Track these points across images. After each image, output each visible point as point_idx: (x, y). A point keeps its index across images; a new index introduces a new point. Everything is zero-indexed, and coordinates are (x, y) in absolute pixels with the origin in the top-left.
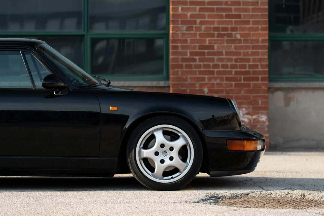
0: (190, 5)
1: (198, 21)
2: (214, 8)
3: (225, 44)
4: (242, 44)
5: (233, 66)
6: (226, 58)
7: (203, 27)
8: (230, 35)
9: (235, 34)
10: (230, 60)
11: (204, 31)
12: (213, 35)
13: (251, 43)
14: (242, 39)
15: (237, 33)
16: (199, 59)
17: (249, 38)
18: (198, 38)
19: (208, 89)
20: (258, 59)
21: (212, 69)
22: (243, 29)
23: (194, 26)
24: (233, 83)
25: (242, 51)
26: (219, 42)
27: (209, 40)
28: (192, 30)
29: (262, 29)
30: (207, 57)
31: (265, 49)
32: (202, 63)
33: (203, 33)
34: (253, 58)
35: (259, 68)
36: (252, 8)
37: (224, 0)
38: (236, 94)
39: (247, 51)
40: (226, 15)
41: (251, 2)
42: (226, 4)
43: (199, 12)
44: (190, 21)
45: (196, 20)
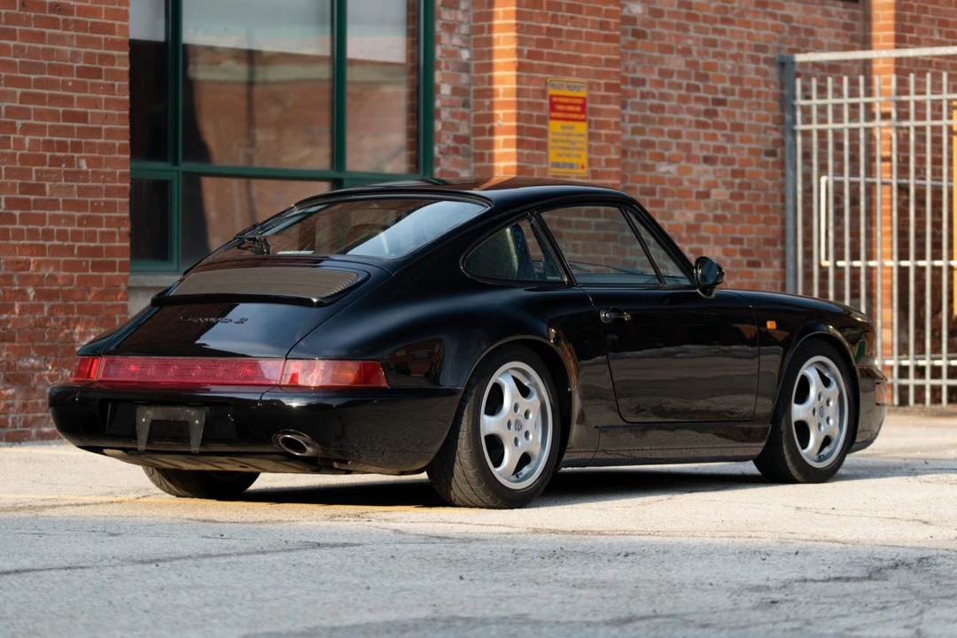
0: (6, 86)
1: (19, 123)
2: (44, 95)
3: (63, 183)
4: (90, 184)
5: (77, 236)
6: (64, 216)
7: (27, 139)
8: (70, 161)
9: (79, 158)
10: (70, 220)
11: (29, 150)
12: (41, 160)
13: (104, 181)
14: (90, 170)
15: (82, 157)
16: (21, 215)
17: (100, 170)
18: (18, 165)
19: (35, 290)
20: (115, 217)
21: (41, 242)
22: (91, 147)
23: (12, 136)
24: (76, 274)
25: (90, 200)
26: (54, 176)
27: (37, 171)
28: (9, 148)
29: (122, 151)
30: (33, 211)
31: (125, 197)
32: (24, 227)
33: (28, 155)
34: (107, 217)
35: (115, 241)
36: (106, 100)
37: (61, 78)
38: (79, 303)
39: (98, 199)
40: (64, 112)
41: (104, 85)
42: (64, 86)
43: (21, 103)
44: (5, 123)
45: (15, 123)
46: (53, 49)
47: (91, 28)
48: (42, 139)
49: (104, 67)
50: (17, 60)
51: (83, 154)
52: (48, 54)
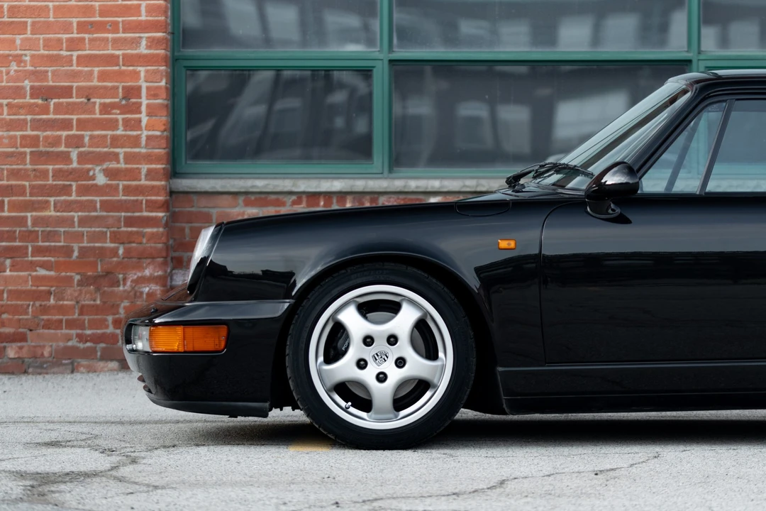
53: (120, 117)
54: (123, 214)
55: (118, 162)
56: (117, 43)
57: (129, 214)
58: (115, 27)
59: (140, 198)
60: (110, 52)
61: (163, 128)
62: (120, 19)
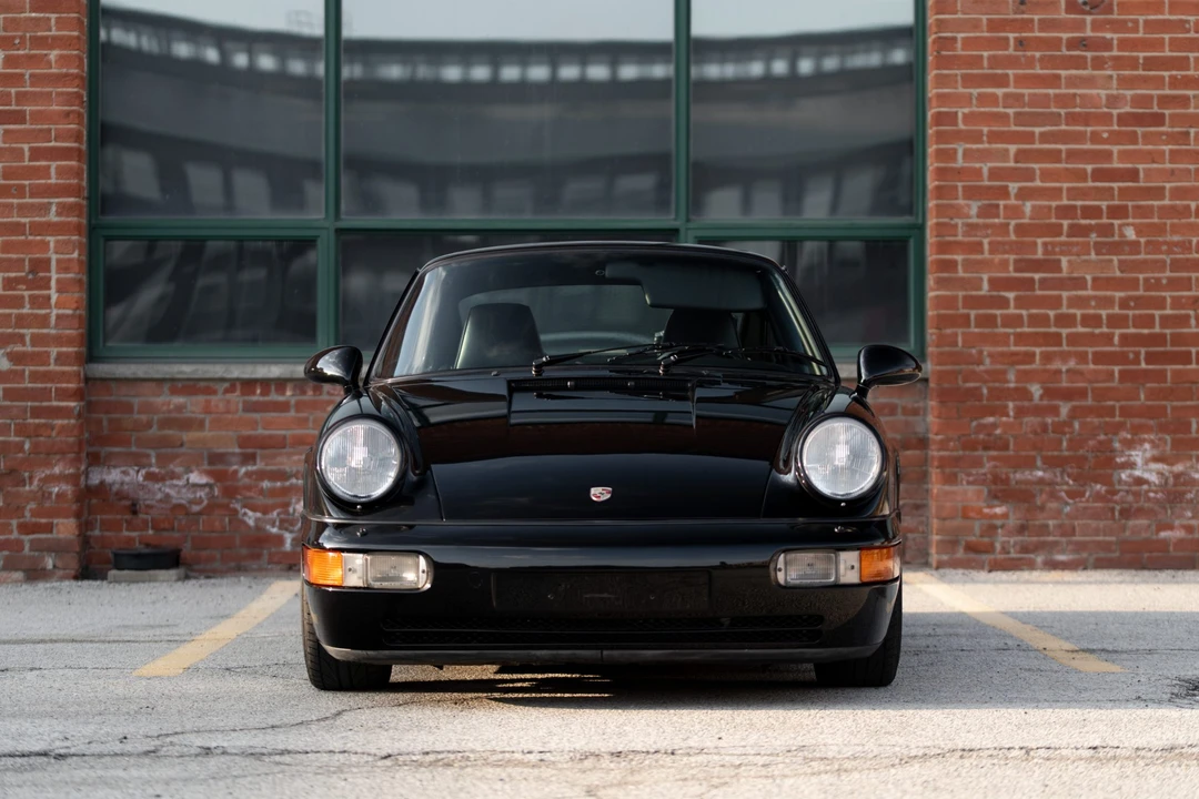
0: (990, 142)
1: (1013, 187)
2: (1060, 151)
3: (1093, 256)
4: (1142, 256)
5: (1115, 321)
6: (1095, 297)
7: (1028, 206)
8: (1106, 230)
9: (1120, 226)
10: (1108, 302)
11: (1030, 219)
12: (1056, 230)
13: (1169, 252)
14: (1142, 240)
15: (1128, 225)
16: (1017, 298)
17: (1160, 239)
18: (1013, 237)
19: (1042, 388)
20: (1188, 297)
21: (1053, 330)
22: (1145, 212)
23: (1002, 203)
24: (1116, 369)
25: (1141, 276)
26: (1075, 249)
27: (1045, 244)
28: (998, 217)
30: (1038, 293)
32: (1024, 312)
33: (1030, 225)
34: (1172, 298)
35: (1190, 327)
36: (1171, 151)
37: (1089, 129)
38: (1123, 403)
39: (1156, 275)
40: (1094, 171)
41: (1167, 134)
42: (1095, 138)
43: (1016, 162)
44: (989, 188)
45: (1007, 187)
46: (1075, 95)
47: (1143, 64)
48: (1054, 204)
49: (1167, 112)
50: (1011, 111)
51: (1130, 220)
52: (1062, 100)
53: (26, 293)
54: (29, 404)
55: (24, 345)
56: (22, 209)
57: (37, 404)
58: (20, 191)
59: (49, 385)
60: (15, 219)
61: (75, 305)
62: (27, 182)
